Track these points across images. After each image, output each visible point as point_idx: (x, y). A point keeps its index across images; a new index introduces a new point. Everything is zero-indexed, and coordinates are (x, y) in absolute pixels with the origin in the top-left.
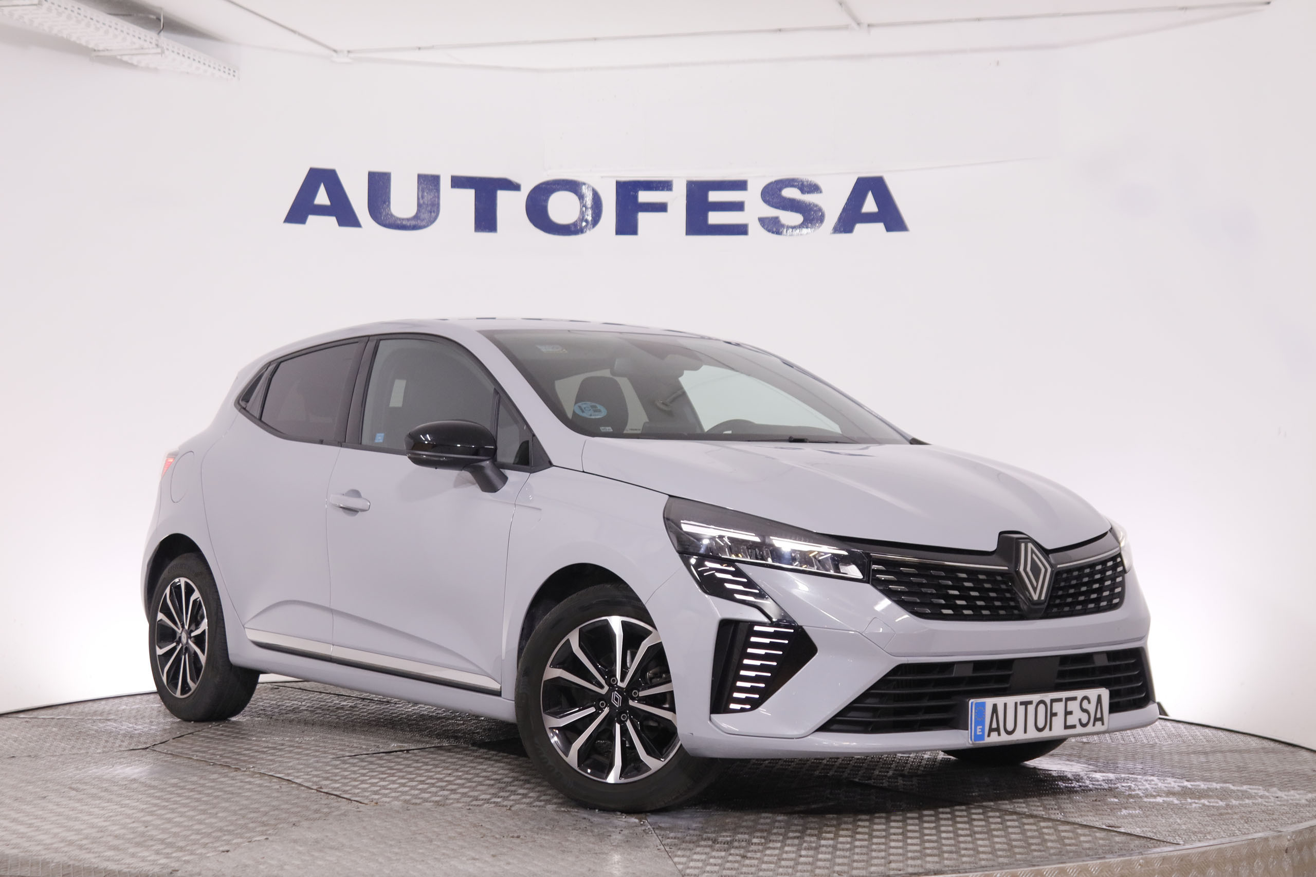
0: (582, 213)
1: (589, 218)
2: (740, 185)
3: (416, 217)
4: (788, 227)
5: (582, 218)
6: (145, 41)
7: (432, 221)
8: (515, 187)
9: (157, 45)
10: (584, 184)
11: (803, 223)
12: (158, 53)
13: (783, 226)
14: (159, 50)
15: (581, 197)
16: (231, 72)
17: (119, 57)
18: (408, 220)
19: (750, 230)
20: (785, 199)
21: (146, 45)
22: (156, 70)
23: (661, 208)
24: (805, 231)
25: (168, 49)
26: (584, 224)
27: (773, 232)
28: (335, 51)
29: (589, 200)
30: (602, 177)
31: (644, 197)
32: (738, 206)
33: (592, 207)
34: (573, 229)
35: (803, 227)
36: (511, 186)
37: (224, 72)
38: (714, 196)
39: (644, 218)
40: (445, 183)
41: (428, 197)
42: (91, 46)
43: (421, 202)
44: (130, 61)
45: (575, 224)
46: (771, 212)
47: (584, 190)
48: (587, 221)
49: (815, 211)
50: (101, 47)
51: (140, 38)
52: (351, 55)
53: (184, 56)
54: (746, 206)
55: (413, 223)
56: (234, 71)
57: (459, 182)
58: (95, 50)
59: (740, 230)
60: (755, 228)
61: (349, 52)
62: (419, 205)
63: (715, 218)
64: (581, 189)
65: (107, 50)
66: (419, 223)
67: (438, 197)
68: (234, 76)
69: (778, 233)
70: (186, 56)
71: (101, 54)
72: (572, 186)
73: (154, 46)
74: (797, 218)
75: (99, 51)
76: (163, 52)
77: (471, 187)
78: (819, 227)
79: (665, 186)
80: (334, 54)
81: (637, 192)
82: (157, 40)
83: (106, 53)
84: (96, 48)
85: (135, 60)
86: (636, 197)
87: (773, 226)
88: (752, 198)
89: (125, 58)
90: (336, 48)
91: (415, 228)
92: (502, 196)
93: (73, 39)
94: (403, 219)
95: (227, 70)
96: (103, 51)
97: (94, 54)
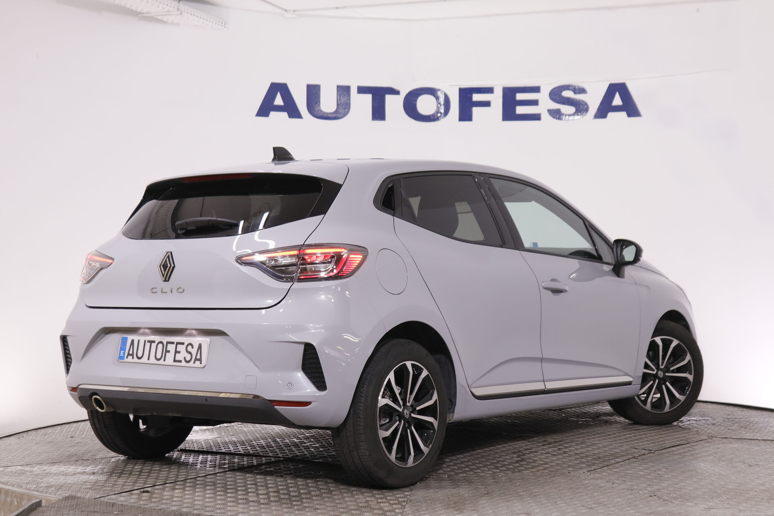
0: (438, 108)
1: (442, 111)
2: (536, 89)
3: (336, 112)
4: (566, 115)
5: (438, 112)
6: (171, 6)
7: (345, 114)
8: (396, 92)
9: (178, 9)
10: (439, 90)
11: (575, 113)
12: (179, 14)
13: (563, 114)
14: (179, 12)
15: (437, 98)
16: (223, 25)
17: (155, 17)
18: (331, 113)
19: (542, 117)
20: (563, 98)
21: (171, 9)
22: (178, 24)
23: (487, 104)
24: (576, 117)
25: (184, 12)
26: (439, 115)
27: (557, 119)
28: (286, 11)
29: (442, 100)
30: (450, 86)
31: (476, 97)
32: (535, 103)
33: (444, 104)
34: (432, 118)
35: (576, 115)
36: (394, 92)
37: (219, 25)
38: (520, 97)
39: (476, 111)
40: (354, 91)
41: (343, 99)
42: (139, 10)
43: (339, 102)
44: (162, 19)
45: (433, 115)
46: (555, 106)
47: (439, 94)
48: (441, 113)
49: (583, 105)
50: (145, 11)
51: (167, 5)
52: (296, 13)
53: (194, 15)
54: (540, 102)
55: (334, 115)
56: (225, 24)
57: (362, 90)
58: (141, 13)
59: (536, 117)
60: (545, 116)
61: (294, 11)
62: (338, 105)
63: (520, 110)
64: (437, 93)
65: (148, 13)
66: (338, 115)
67: (350, 99)
68: (225, 27)
69: (560, 119)
70: (196, 15)
71: (145, 15)
72: (432, 91)
73: (177, 10)
74: (571, 109)
75: (143, 13)
76: (181, 13)
77: (369, 93)
78: (585, 115)
79: (489, 90)
80: (285, 12)
81: (471, 95)
82: (178, 6)
83: (148, 15)
84: (142, 12)
85: (165, 19)
86: (471, 98)
87: (556, 114)
88: (543, 97)
89: (159, 18)
90: (287, 9)
91: (335, 118)
92: (389, 98)
93: (128, 6)
94: (328, 113)
95: (220, 24)
96: (146, 13)
97: (141, 15)
